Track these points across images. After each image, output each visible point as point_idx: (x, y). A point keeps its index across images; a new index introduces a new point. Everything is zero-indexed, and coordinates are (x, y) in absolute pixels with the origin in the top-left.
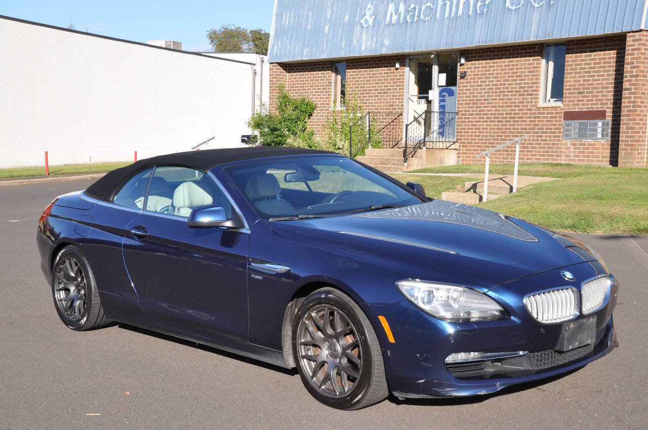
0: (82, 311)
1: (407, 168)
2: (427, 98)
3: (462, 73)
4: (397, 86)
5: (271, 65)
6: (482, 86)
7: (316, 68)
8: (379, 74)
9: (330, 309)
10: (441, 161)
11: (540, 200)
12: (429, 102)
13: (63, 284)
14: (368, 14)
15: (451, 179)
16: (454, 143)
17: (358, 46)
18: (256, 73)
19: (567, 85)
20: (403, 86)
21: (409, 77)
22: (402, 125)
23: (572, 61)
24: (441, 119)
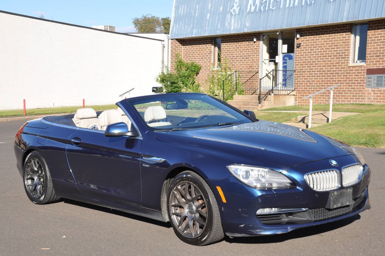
0: (42, 192)
1: (261, 107)
2: (274, 61)
3: (298, 44)
4: (255, 53)
5: (172, 40)
6: (311, 52)
7: (202, 42)
8: (243, 45)
9: (189, 184)
10: (284, 103)
11: (345, 127)
12: (276, 64)
13: (30, 175)
14: (235, 5)
15: (289, 114)
16: (293, 91)
17: (228, 28)
18: (164, 47)
19: (368, 51)
20: (259, 53)
21: (263, 48)
22: (258, 80)
23: (372, 35)
24: (284, 75)
